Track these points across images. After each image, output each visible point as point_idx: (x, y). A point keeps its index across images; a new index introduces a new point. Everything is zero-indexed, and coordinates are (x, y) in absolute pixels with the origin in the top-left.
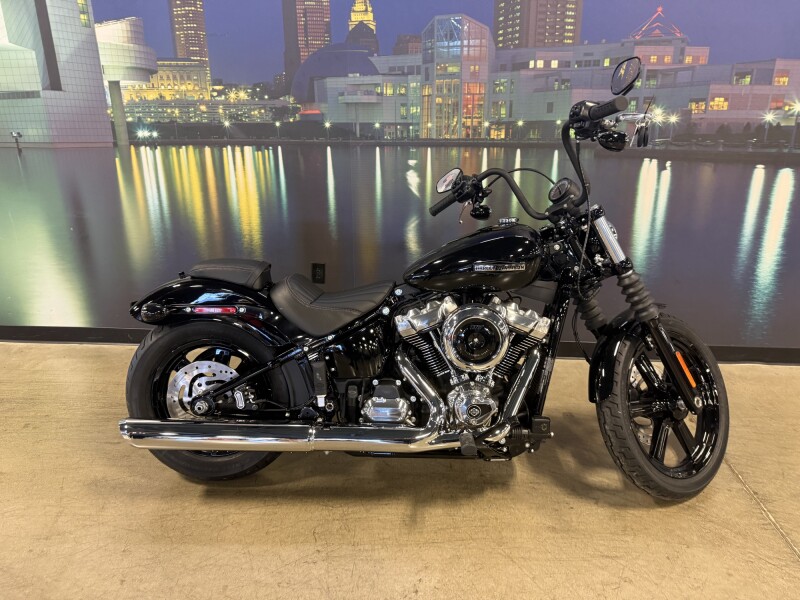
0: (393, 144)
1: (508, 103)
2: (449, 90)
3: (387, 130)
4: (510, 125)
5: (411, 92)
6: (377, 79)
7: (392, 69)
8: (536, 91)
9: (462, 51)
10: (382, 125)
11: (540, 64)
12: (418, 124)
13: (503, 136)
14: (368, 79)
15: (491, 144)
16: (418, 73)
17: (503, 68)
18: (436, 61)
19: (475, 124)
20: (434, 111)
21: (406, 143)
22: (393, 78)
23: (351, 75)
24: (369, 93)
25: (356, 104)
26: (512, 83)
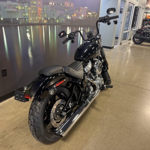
0: (22, 25)
2: (34, 9)
5: (26, 9)
6: (16, 4)
7: (20, 1)
10: (19, 19)
11: (51, 3)
12: (28, 19)
13: (46, 22)
14: (13, 3)
16: (27, 3)
17: (45, 4)
19: (41, 19)
20: (32, 15)
21: (26, 25)
22: (20, 4)
23: (8, 1)
24: (14, 8)
25: (11, 11)
26: (47, 8)
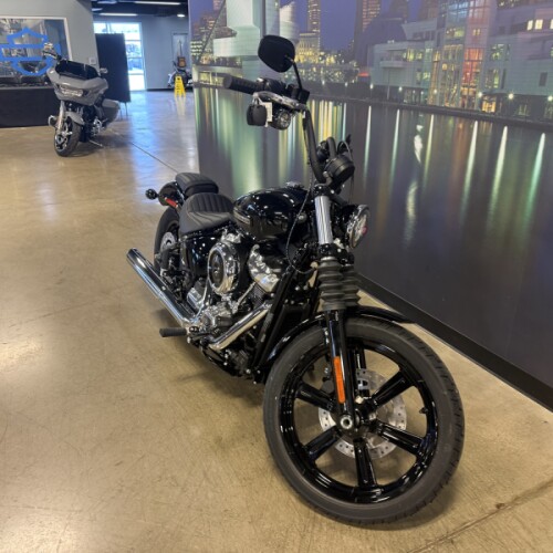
0: (409, 108)
1: (502, 74)
2: (454, 57)
3: (406, 94)
4: (500, 97)
5: (426, 57)
6: (404, 45)
7: (415, 35)
8: (531, 58)
9: (468, 13)
10: (404, 88)
11: (539, 24)
12: (427, 90)
13: (493, 110)
14: (399, 45)
15: (482, 118)
16: (433, 39)
17: (502, 31)
18: (447, 25)
19: (471, 93)
20: (440, 78)
21: (419, 109)
22: (415, 44)
23: (389, 42)
24: (398, 58)
25: (390, 68)
26: (508, 48)
